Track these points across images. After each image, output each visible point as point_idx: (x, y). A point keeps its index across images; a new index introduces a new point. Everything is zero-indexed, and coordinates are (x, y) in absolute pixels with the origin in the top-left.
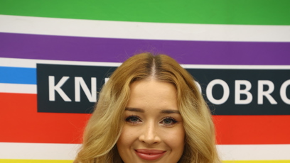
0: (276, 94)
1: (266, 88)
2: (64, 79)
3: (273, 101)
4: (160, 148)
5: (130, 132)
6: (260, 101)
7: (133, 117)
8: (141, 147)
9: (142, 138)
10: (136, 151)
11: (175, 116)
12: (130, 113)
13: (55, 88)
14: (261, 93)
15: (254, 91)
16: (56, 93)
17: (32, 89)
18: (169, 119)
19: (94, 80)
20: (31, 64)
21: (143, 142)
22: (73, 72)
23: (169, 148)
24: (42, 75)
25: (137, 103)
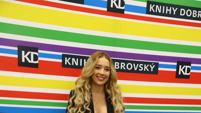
0: (125, 67)
1: (123, 65)
2: (69, 59)
3: (124, 69)
4: (104, 77)
5: (97, 71)
6: (121, 68)
7: (98, 67)
8: (99, 76)
9: (100, 73)
10: (97, 77)
11: (109, 69)
12: (97, 66)
13: (67, 61)
14: (122, 66)
15: (120, 65)
16: (67, 62)
17: (61, 61)
18: (107, 69)
19: (77, 59)
20: (61, 54)
21: (100, 74)
22: (72, 57)
23: (106, 77)
24: (63, 57)
25: (99, 63)
